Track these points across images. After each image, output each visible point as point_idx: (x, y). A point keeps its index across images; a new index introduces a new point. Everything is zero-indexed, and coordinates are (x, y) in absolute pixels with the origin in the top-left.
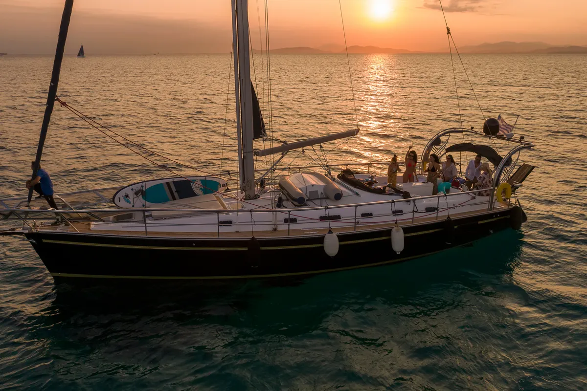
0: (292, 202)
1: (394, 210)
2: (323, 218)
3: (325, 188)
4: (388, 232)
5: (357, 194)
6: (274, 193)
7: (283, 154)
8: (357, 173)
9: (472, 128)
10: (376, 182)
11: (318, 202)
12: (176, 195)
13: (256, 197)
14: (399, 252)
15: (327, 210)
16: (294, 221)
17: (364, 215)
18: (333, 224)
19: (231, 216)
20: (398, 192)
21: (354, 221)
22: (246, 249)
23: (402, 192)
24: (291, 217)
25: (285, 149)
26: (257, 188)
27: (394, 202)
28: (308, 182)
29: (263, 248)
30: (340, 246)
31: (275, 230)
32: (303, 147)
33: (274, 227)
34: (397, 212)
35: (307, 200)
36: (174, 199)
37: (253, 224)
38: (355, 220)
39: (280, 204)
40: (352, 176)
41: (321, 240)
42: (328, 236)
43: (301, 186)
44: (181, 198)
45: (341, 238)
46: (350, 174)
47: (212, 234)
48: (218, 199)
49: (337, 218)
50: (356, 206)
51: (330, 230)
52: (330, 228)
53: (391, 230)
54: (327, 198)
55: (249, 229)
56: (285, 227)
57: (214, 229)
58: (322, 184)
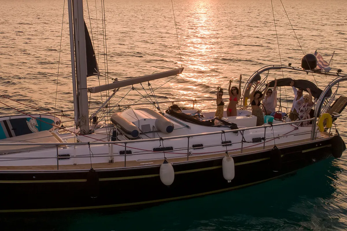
0: (126, 136)
1: (224, 140)
2: (156, 150)
3: (157, 122)
4: (219, 162)
5: (188, 127)
6: (107, 128)
7: (114, 91)
8: (184, 109)
9: (290, 64)
10: (202, 116)
11: (150, 135)
12: (13, 132)
13: (90, 132)
14: (229, 180)
15: (161, 141)
16: (129, 152)
17: (195, 146)
18: (168, 155)
19: (68, 150)
20: (226, 124)
21: (186, 151)
22: (84, 180)
23: (229, 124)
24: (128, 149)
25: (116, 85)
26: (91, 124)
27: (224, 132)
28: (139, 116)
29: (101, 180)
30: (175, 175)
31: (111, 162)
32: (132, 84)
33: (110, 159)
34: (226, 143)
35: (140, 134)
36: (11, 136)
37: (91, 156)
38: (188, 150)
39: (114, 137)
40: (180, 111)
41: (156, 170)
42: (163, 166)
43: (134, 121)
44: (17, 134)
45: (176, 168)
46: (178, 110)
47: (52, 167)
48: (54, 135)
49: (170, 149)
50: (189, 137)
51: (165, 160)
52: (165, 158)
53: (222, 159)
54: (159, 131)
55: (86, 161)
56: (121, 159)
57: (53, 162)
58: (152, 118)
